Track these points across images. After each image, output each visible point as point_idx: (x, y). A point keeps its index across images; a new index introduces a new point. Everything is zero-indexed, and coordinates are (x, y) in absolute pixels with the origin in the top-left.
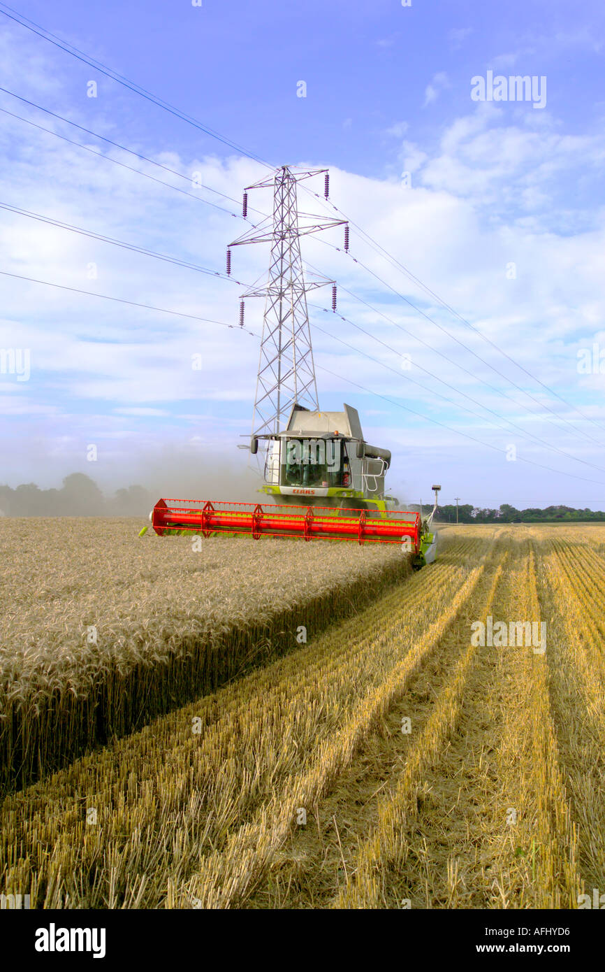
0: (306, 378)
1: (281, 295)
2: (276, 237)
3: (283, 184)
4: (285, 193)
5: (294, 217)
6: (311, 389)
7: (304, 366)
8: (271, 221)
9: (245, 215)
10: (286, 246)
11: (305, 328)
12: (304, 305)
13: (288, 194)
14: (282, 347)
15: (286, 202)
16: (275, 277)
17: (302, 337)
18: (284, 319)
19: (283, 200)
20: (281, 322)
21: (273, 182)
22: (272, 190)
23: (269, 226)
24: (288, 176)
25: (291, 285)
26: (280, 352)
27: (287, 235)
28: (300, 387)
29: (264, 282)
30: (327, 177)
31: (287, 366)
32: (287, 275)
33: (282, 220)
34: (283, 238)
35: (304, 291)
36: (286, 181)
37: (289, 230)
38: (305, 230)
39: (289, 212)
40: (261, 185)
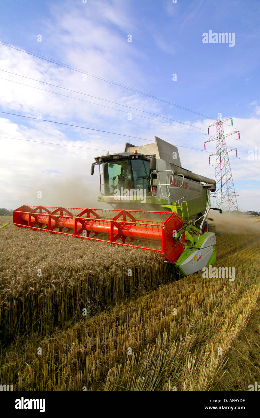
0: (229, 176)
1: (220, 154)
2: (218, 139)
3: (219, 124)
4: (220, 127)
5: (223, 133)
6: (231, 179)
7: (228, 173)
8: (216, 134)
9: (209, 134)
10: (221, 141)
11: (228, 163)
12: (227, 156)
13: (221, 126)
14: (222, 168)
15: (220, 129)
16: (218, 150)
17: (227, 165)
18: (222, 160)
19: (219, 129)
20: (221, 162)
21: (216, 124)
22: (216, 126)
23: (216, 136)
24: (220, 122)
25: (223, 151)
26: (221, 170)
27: (221, 138)
28: (228, 179)
29: (216, 151)
30: (232, 120)
31: (223, 173)
32: (222, 149)
33: (219, 134)
34: (220, 139)
35: (227, 152)
36: (220, 123)
37: (221, 136)
38: (227, 136)
39: (221, 131)
40: (213, 125)
